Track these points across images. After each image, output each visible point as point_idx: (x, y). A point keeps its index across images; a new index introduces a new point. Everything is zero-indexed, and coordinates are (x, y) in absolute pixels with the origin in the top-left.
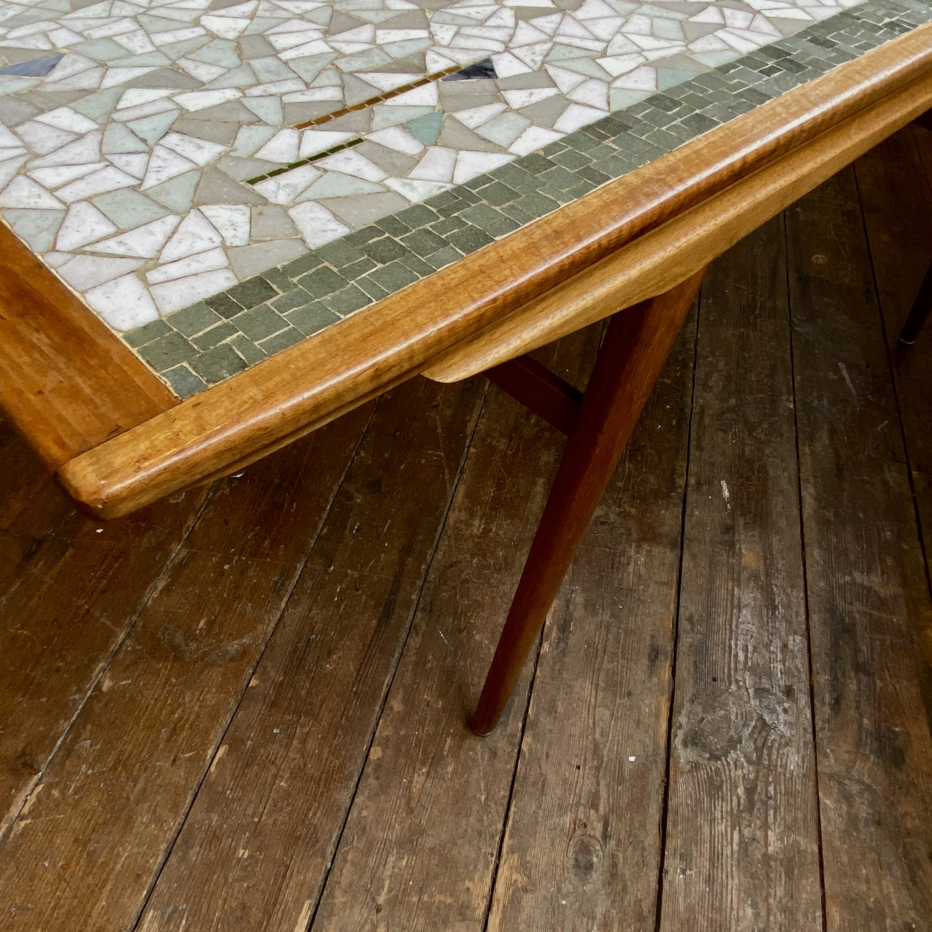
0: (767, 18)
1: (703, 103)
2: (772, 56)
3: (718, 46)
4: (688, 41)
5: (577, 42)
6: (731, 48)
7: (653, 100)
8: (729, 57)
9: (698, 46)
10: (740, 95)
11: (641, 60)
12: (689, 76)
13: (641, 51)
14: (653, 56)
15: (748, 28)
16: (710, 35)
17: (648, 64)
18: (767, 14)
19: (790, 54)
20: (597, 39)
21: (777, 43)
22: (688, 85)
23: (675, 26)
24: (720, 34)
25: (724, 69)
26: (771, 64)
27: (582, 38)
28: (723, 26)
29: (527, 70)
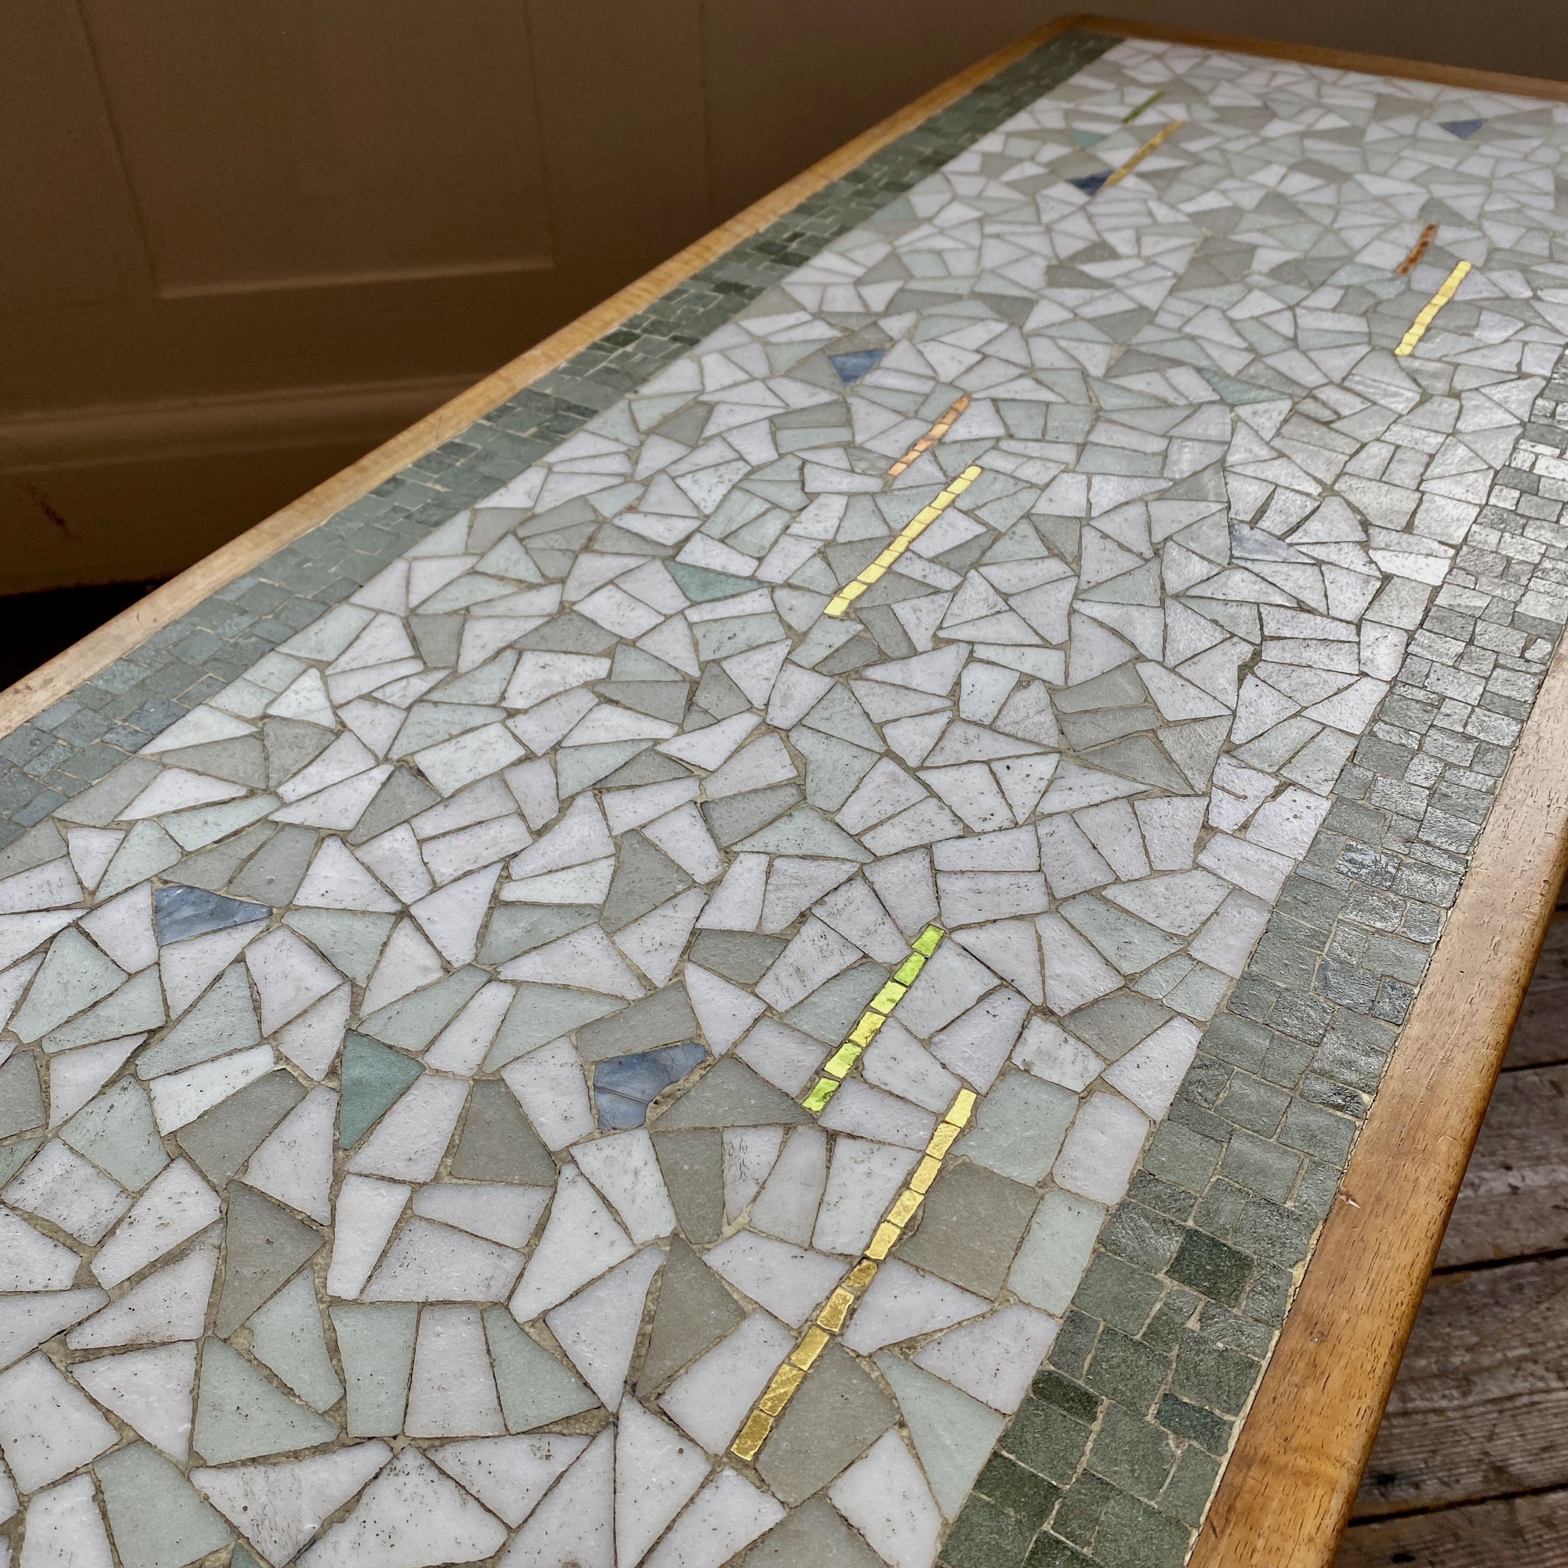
0: (803, 308)
1: (857, 193)
2: (794, 255)
3: (858, 255)
4: (894, 256)
5: (1018, 229)
6: (843, 254)
7: (907, 187)
8: (844, 242)
9: (880, 251)
10: (822, 207)
11: (937, 222)
12: (879, 216)
13: (942, 231)
14: (925, 230)
15: (825, 287)
16: (870, 265)
17: (929, 220)
18: (803, 316)
19: (773, 261)
20: (998, 236)
21: (788, 273)
22: (879, 207)
23: (917, 273)
24: (859, 271)
25: (843, 230)
26: (794, 245)
27: (1013, 233)
28: (858, 282)
29: (1045, 192)
